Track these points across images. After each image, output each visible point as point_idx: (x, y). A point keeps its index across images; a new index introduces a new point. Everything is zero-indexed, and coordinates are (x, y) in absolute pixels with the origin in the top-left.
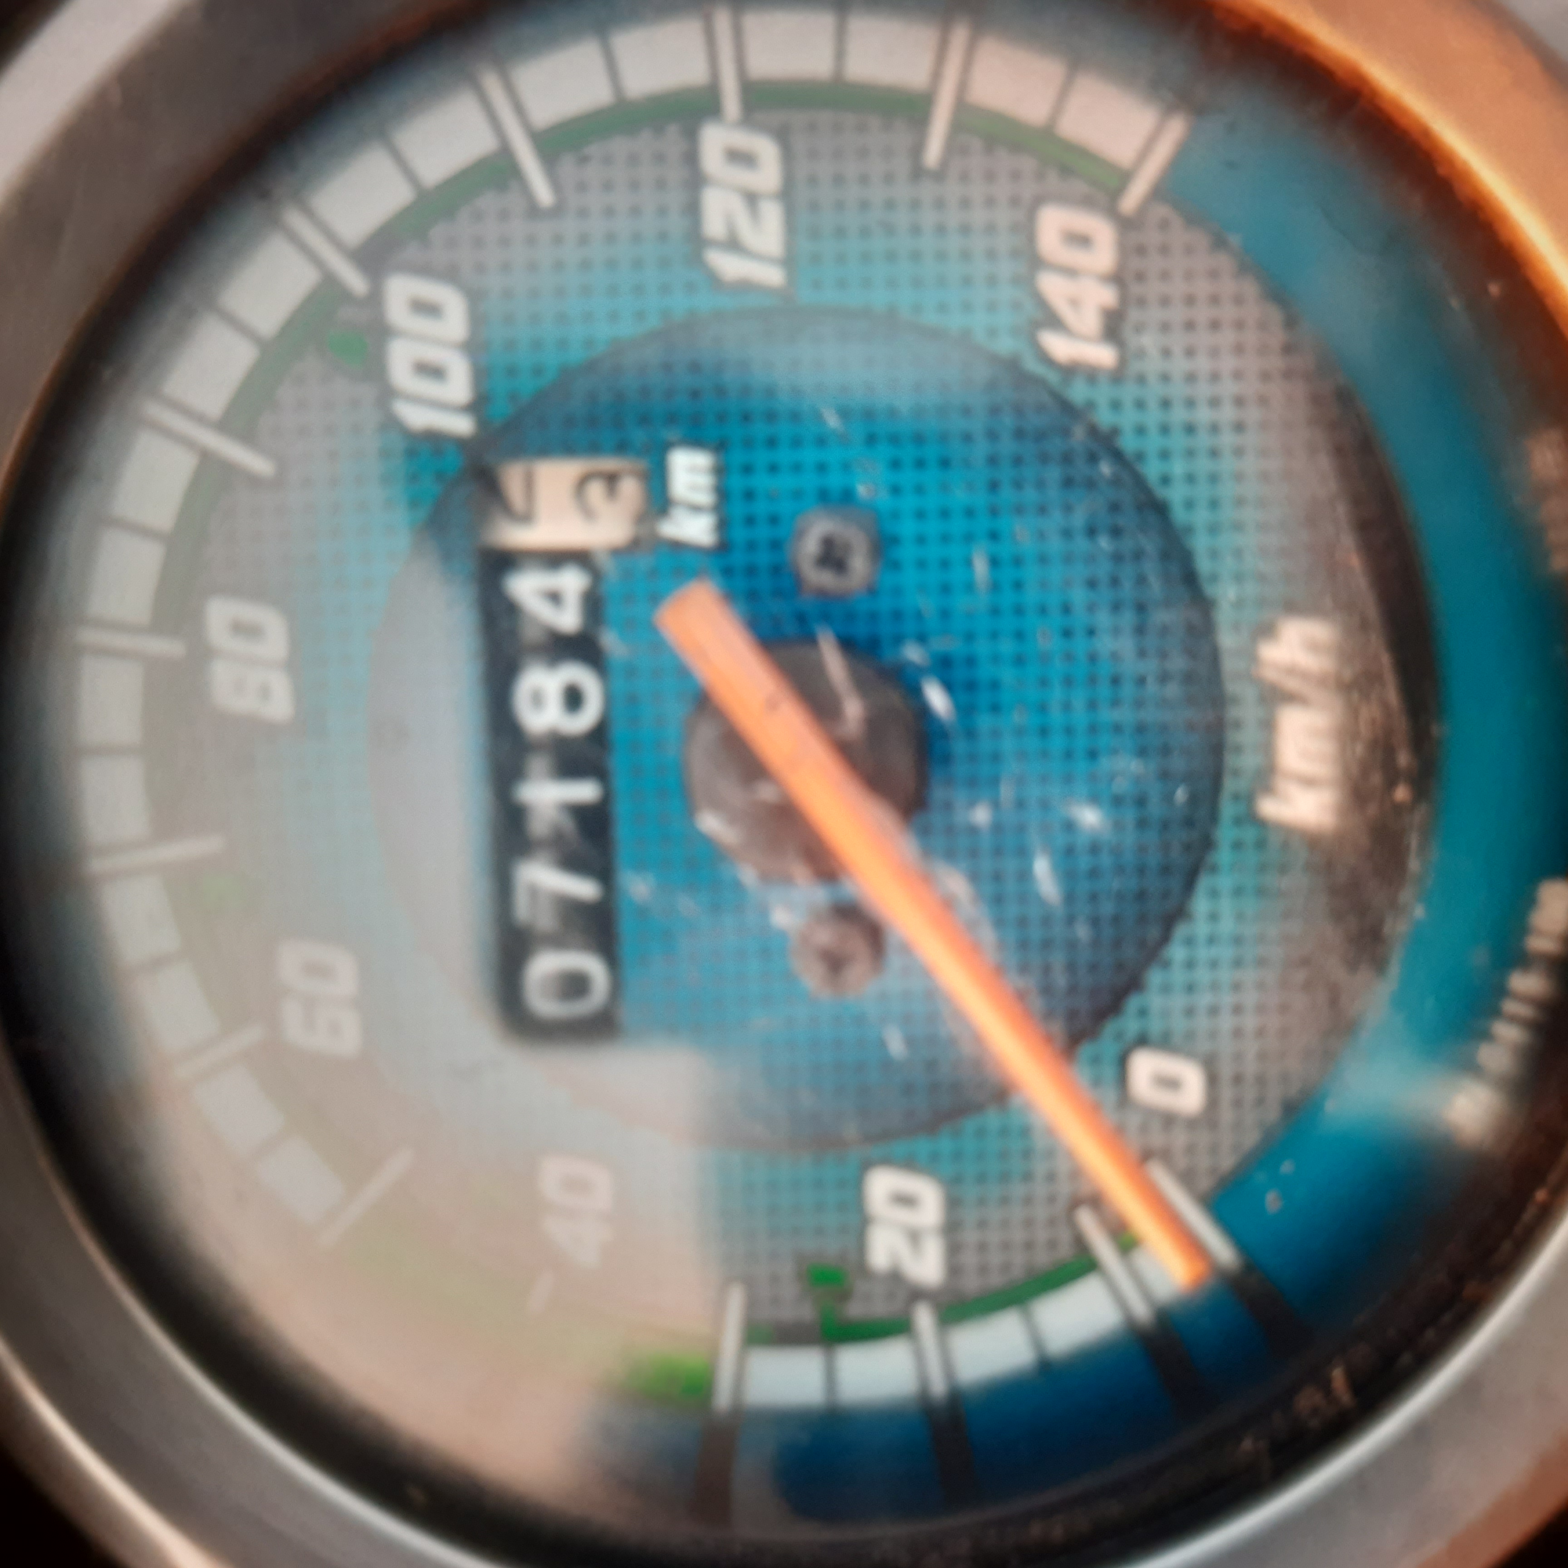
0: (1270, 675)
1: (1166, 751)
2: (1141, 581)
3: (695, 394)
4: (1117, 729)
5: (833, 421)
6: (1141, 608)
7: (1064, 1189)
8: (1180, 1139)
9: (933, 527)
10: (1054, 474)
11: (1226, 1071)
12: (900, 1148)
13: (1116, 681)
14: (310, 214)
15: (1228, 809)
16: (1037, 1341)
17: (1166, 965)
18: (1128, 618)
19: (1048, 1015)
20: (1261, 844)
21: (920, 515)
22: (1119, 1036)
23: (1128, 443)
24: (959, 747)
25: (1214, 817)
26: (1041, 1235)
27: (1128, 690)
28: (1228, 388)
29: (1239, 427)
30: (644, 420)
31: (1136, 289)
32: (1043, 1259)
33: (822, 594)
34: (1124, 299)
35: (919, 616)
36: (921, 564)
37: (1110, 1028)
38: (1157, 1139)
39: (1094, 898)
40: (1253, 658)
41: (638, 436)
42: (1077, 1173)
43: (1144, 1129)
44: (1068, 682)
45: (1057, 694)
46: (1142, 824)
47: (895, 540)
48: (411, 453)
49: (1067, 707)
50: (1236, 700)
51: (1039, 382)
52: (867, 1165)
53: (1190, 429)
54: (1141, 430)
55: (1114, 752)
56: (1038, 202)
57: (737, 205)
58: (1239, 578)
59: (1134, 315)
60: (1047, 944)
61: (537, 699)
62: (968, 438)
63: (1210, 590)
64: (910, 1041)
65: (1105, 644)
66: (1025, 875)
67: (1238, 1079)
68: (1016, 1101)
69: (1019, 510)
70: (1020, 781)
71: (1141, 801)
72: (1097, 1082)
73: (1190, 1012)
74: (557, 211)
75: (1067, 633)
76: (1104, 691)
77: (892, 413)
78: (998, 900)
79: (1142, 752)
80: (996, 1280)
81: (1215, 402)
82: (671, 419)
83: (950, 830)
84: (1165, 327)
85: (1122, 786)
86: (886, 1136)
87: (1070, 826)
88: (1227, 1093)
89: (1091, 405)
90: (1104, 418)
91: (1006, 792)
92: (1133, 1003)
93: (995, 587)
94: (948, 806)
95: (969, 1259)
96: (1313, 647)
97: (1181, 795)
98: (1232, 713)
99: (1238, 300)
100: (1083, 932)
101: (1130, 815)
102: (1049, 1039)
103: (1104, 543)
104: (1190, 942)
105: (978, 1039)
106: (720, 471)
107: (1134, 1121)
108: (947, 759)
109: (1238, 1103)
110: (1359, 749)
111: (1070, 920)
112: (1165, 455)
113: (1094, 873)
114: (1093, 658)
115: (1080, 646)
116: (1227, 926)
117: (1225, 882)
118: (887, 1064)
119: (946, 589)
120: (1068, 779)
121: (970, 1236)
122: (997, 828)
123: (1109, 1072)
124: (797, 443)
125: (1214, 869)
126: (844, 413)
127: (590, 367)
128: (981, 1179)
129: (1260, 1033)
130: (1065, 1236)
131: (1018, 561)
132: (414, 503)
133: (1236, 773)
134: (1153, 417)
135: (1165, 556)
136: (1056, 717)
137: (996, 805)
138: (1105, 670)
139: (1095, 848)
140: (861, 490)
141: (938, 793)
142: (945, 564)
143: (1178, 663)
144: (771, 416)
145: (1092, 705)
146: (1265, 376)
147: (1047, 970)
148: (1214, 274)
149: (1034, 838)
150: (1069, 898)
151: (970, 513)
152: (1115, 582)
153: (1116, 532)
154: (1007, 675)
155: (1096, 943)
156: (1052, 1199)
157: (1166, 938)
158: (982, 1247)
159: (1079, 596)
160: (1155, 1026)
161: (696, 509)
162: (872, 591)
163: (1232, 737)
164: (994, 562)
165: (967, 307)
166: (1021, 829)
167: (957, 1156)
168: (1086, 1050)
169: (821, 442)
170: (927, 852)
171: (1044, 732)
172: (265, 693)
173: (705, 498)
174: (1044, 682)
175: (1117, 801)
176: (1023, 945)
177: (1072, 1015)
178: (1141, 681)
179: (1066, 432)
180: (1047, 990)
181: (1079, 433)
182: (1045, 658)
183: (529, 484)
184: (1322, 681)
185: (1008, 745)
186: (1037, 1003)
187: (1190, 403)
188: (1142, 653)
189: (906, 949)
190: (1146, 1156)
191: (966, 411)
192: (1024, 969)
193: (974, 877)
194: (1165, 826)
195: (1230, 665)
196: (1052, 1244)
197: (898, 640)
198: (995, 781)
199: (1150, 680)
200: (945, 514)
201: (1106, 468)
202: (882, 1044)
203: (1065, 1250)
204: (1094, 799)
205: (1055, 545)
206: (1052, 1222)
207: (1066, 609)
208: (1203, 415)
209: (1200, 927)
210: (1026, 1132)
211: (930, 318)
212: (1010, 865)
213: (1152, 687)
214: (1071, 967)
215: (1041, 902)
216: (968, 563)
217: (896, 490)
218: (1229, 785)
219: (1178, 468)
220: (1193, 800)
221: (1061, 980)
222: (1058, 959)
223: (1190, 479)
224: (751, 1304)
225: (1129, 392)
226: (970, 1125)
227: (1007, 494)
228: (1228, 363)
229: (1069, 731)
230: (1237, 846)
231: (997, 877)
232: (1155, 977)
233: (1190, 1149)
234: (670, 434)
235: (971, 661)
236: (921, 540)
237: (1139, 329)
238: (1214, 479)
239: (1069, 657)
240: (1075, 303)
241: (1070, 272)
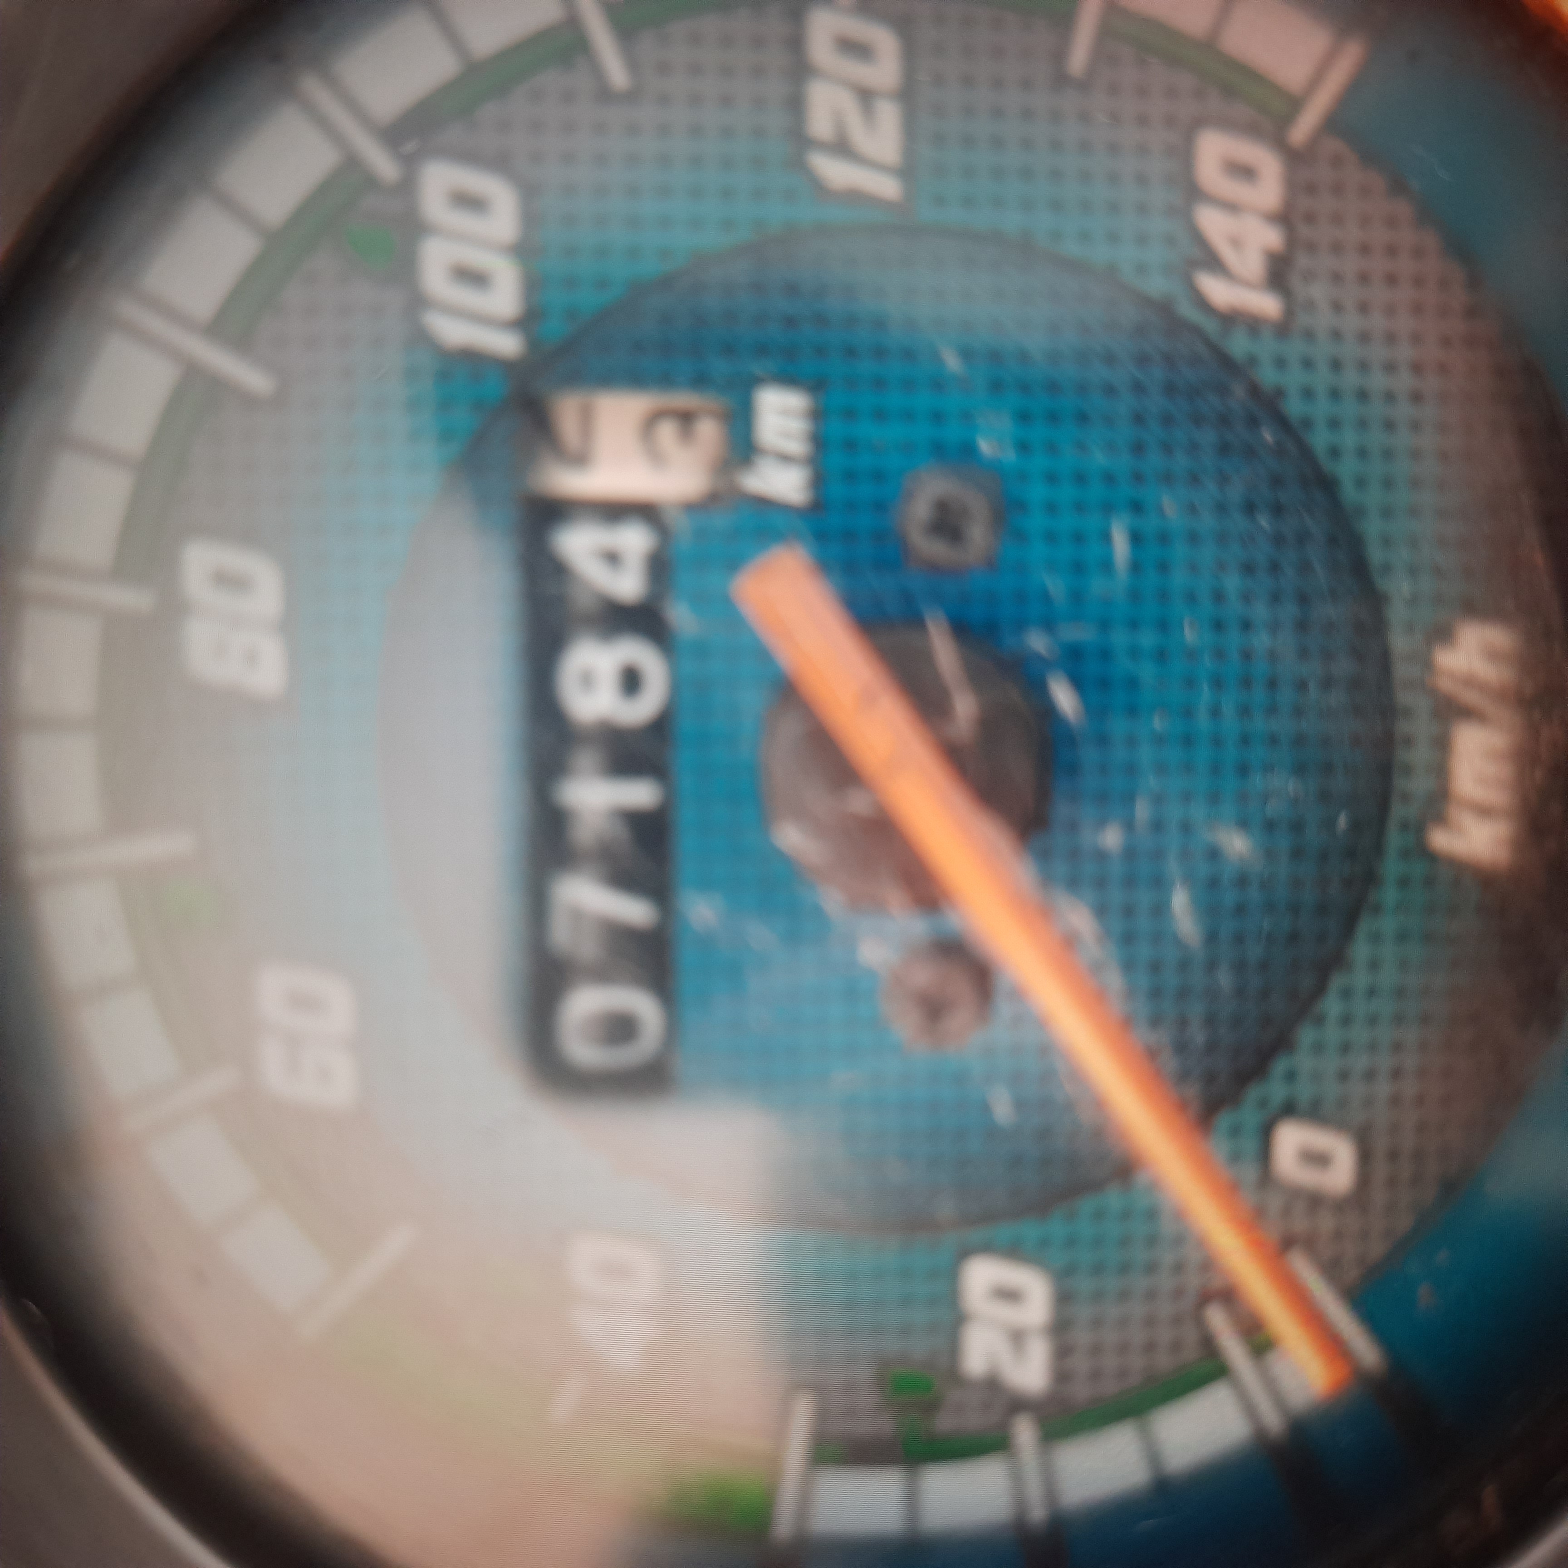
0: (1445, 685)
1: (1328, 768)
2: (1305, 567)
3: (790, 322)
4: (1273, 740)
5: (952, 363)
6: (1303, 599)
7: (1193, 1282)
8: (1326, 1223)
9: (1066, 493)
10: (1208, 437)
11: (1381, 1144)
12: (1005, 1232)
13: (1272, 684)
14: (333, 83)
15: (1394, 839)
16: (1153, 1456)
17: (1320, 1020)
18: (1289, 611)
19: (1183, 1076)
20: (1429, 882)
21: (1052, 478)
22: (1263, 1103)
23: (1294, 407)
24: (1089, 755)
25: (1378, 848)
26: (1165, 1335)
27: (1286, 696)
28: (1405, 353)
29: (1417, 397)
30: (729, 350)
31: (1304, 231)
32: (1164, 1361)
33: (934, 568)
34: (1292, 240)
35: (1046, 597)
36: (1051, 537)
37: (1253, 1093)
38: (1300, 1224)
39: (1239, 939)
40: (1428, 664)
41: (719, 366)
42: (1208, 1264)
43: (1287, 1211)
44: (1218, 683)
45: (1205, 694)
46: (1297, 853)
47: (1021, 506)
48: (443, 376)
49: (1215, 712)
50: (1408, 713)
51: (1196, 330)
52: (965, 1253)
53: (1363, 395)
54: (1308, 394)
55: (1268, 768)
56: (1198, 123)
57: (847, 103)
58: (1413, 571)
59: (1302, 261)
60: (1183, 993)
61: (587, 680)
62: (1110, 390)
63: (1383, 584)
64: (1020, 1104)
65: (1261, 640)
66: (1161, 909)
67: (1393, 1155)
68: (1141, 1178)
69: (1167, 479)
70: (1158, 800)
71: (1297, 827)
72: (1235, 1157)
73: (1344, 1076)
74: (632, 97)
75: (1218, 626)
76: (1259, 695)
77: (1024, 357)
78: (1128, 939)
79: (1300, 770)
80: (1110, 1387)
81: (1390, 368)
82: (762, 350)
83: (1074, 854)
84: (1337, 278)
85: (1275, 808)
86: (989, 1217)
87: (1214, 854)
88: (1381, 1171)
89: (1253, 361)
90: (1267, 376)
91: (1142, 811)
92: (1280, 1066)
93: (1136, 567)
94: (1073, 827)
95: (1080, 1363)
96: (1492, 655)
97: (1342, 822)
98: (1402, 727)
99: (1418, 253)
100: (1225, 979)
101: (1283, 843)
102: (1182, 1106)
103: (1264, 521)
104: (1347, 994)
105: (1100, 1104)
106: (817, 415)
107: (1275, 1203)
108: (1073, 769)
109: (1392, 1182)
110: (1539, 774)
111: (1211, 966)
112: (1334, 424)
113: (1240, 910)
114: (1247, 655)
115: (1234, 639)
116: (1388, 977)
117: (1388, 924)
118: (992, 1132)
119: (1078, 568)
120: (1214, 798)
121: (1082, 1337)
122: (1130, 853)
123: (1250, 1145)
124: (908, 385)
125: (1377, 909)
126: (967, 354)
127: (666, 282)
128: (1098, 1269)
129: (1420, 1100)
130: (1191, 1336)
131: (1164, 538)
132: (446, 436)
133: (1406, 798)
134: (1322, 379)
135: (1332, 541)
136: (1203, 722)
137: (1129, 826)
138: (1260, 668)
139: (1242, 881)
140: (985, 446)
141: (1062, 810)
142: (1079, 538)
143: (1344, 666)
144: (880, 353)
145: (1245, 711)
146: (1446, 342)
147: (1183, 1023)
148: (1391, 222)
149: (1173, 867)
150: (1211, 938)
151: (1109, 478)
152: (1275, 567)
153: (1277, 510)
154: (1147, 672)
155: (1240, 992)
156: (1178, 1293)
157: (1320, 990)
158: (1096, 1350)
159: (1232, 583)
160: (1304, 1092)
161: (785, 458)
162: (991, 564)
163: (1402, 755)
164: (1136, 538)
165: (1113, 238)
166: (1158, 855)
167: (1071, 1242)
168: (1224, 1120)
169: (938, 384)
170: (1047, 879)
171: (1188, 741)
172: (252, 658)
173: (797, 447)
174: (1190, 683)
175: (1270, 826)
176: (1156, 993)
177: (1210, 1078)
178: (1301, 686)
179: (1223, 390)
180: (1181, 1047)
181: (1239, 391)
182: (1192, 654)
183: (587, 418)
184: (1501, 695)
185: (1146, 754)
186: (1170, 1062)
187: (1363, 366)
188: (1303, 653)
189: (1018, 994)
190: (1288, 1243)
191: (1110, 359)
192: (1155, 1021)
193: (1101, 911)
194: (1323, 857)
195: (1402, 671)
196: (1176, 1346)
197: (1021, 625)
198: (1129, 798)
199: (1312, 686)
200: (1080, 478)
201: (1268, 436)
202: (986, 1108)
203: (1191, 1353)
204: (1243, 824)
205: (1207, 522)
206: (1177, 1320)
207: (1219, 597)
208: (1378, 381)
209: (1360, 979)
210: (1152, 1214)
211: (1072, 248)
212: (1144, 898)
213: (1313, 691)
214: (1210, 1020)
215: (1178, 942)
216: (1106, 537)
217: (1023, 447)
218: (1398, 811)
219: (1349, 439)
220: (1356, 826)
221: (1198, 1036)
222: (1196, 1010)
223: (1362, 453)
224: (822, 1416)
225: (1295, 349)
226: (1087, 1205)
227: (1154, 460)
228: (1404, 323)
229: (1217, 742)
230: (1404, 883)
231: (1129, 911)
232: (1306, 1035)
233: (1338, 1235)
234: (756, 368)
235: (1105, 654)
236: (1051, 508)
237: (1309, 276)
238: (1388, 454)
239: (1219, 654)
240: (1236, 243)
241: (1231, 207)
